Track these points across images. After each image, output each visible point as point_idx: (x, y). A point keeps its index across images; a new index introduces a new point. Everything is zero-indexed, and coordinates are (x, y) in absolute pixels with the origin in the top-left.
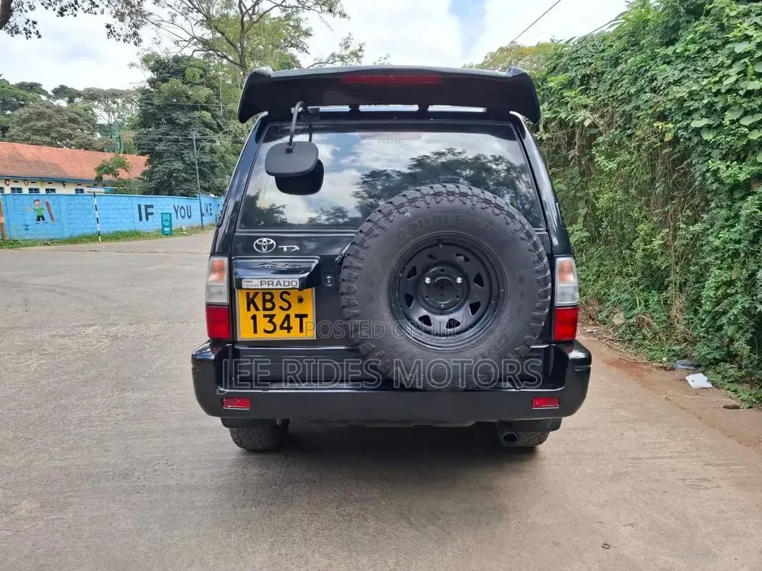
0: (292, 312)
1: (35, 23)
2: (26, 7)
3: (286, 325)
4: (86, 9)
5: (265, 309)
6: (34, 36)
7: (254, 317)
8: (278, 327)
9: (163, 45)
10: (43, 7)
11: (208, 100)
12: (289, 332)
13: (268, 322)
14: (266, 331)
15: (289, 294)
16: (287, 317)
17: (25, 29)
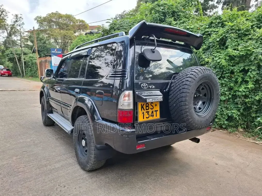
0: (154, 110)
3: (152, 115)
5: (146, 110)
7: (143, 113)
8: (150, 116)
12: (153, 117)
13: (147, 114)
14: (147, 118)
15: (153, 103)
16: (153, 112)
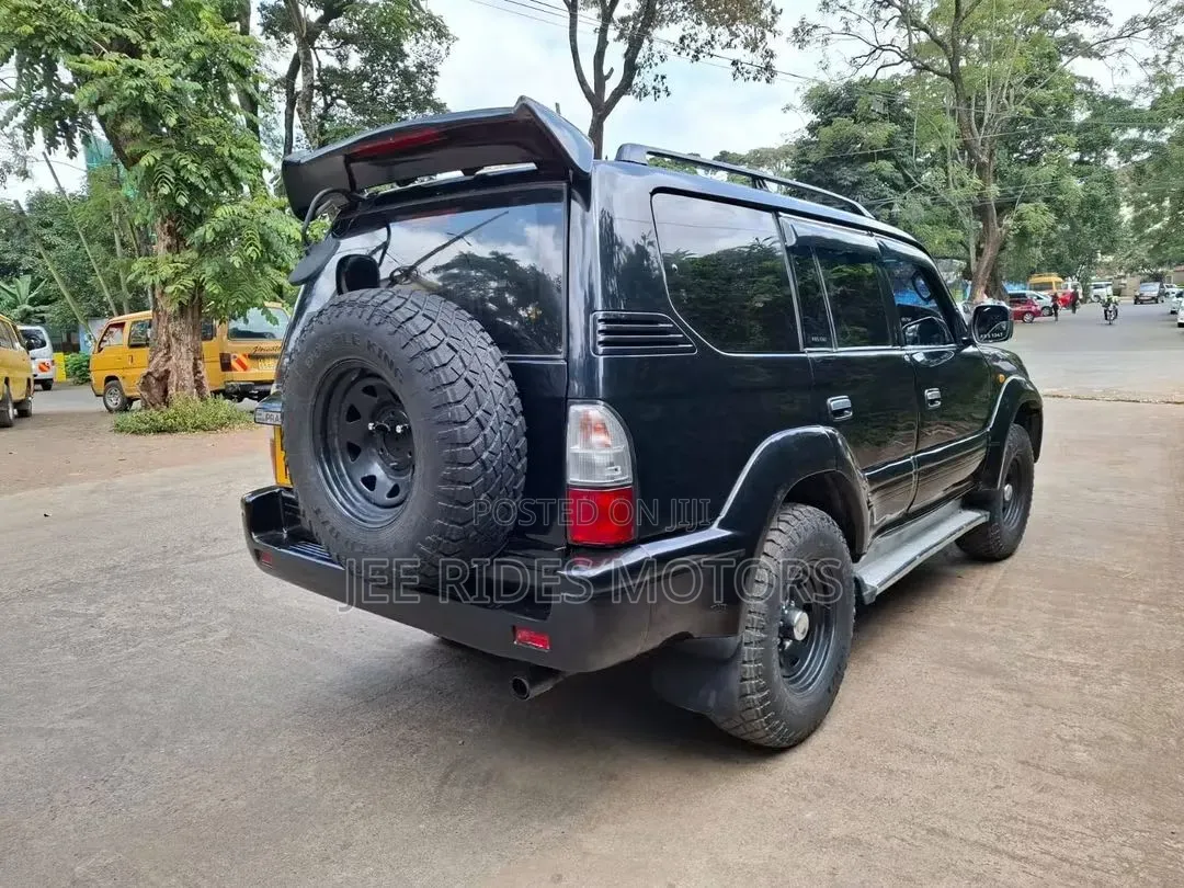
1: (663, 77)
2: (656, 59)
4: (725, 43)
6: (663, 94)
9: (833, 70)
10: (676, 53)
11: (891, 142)
17: (654, 88)
